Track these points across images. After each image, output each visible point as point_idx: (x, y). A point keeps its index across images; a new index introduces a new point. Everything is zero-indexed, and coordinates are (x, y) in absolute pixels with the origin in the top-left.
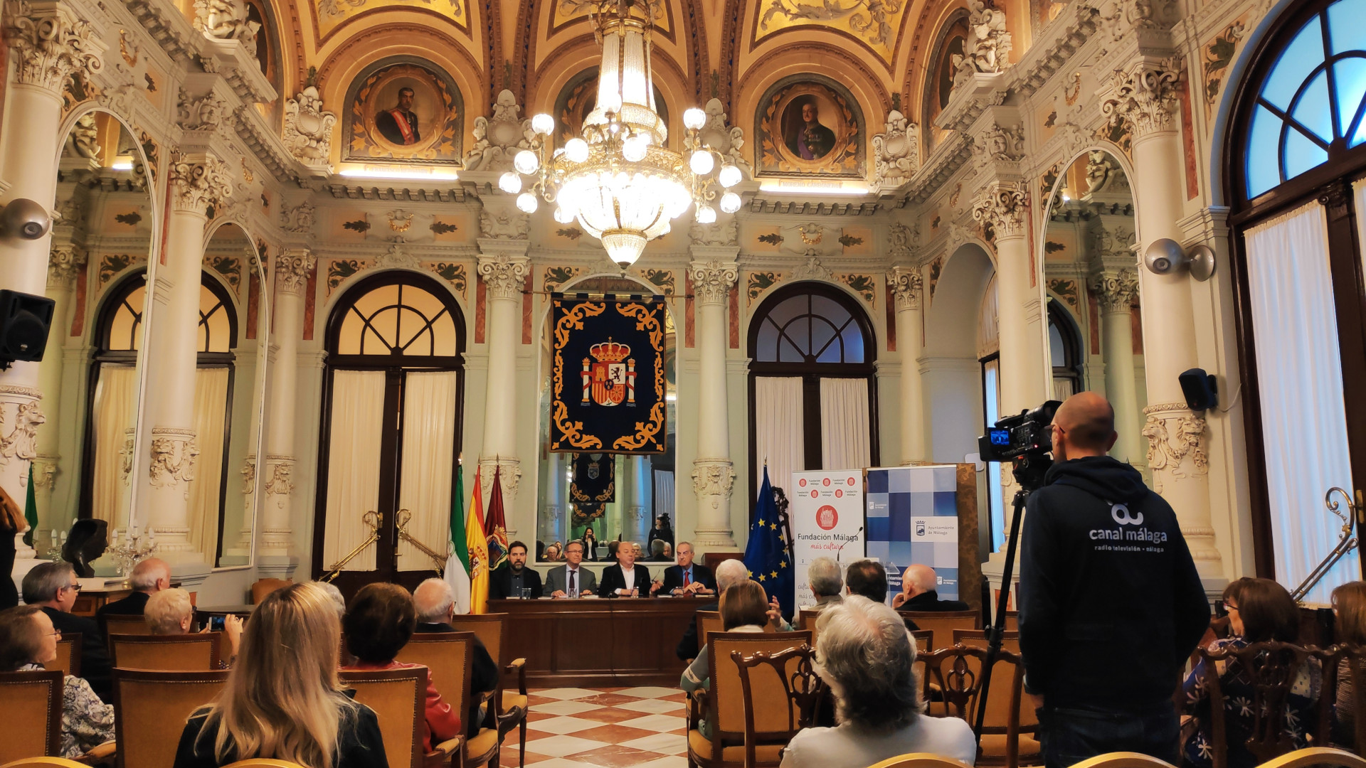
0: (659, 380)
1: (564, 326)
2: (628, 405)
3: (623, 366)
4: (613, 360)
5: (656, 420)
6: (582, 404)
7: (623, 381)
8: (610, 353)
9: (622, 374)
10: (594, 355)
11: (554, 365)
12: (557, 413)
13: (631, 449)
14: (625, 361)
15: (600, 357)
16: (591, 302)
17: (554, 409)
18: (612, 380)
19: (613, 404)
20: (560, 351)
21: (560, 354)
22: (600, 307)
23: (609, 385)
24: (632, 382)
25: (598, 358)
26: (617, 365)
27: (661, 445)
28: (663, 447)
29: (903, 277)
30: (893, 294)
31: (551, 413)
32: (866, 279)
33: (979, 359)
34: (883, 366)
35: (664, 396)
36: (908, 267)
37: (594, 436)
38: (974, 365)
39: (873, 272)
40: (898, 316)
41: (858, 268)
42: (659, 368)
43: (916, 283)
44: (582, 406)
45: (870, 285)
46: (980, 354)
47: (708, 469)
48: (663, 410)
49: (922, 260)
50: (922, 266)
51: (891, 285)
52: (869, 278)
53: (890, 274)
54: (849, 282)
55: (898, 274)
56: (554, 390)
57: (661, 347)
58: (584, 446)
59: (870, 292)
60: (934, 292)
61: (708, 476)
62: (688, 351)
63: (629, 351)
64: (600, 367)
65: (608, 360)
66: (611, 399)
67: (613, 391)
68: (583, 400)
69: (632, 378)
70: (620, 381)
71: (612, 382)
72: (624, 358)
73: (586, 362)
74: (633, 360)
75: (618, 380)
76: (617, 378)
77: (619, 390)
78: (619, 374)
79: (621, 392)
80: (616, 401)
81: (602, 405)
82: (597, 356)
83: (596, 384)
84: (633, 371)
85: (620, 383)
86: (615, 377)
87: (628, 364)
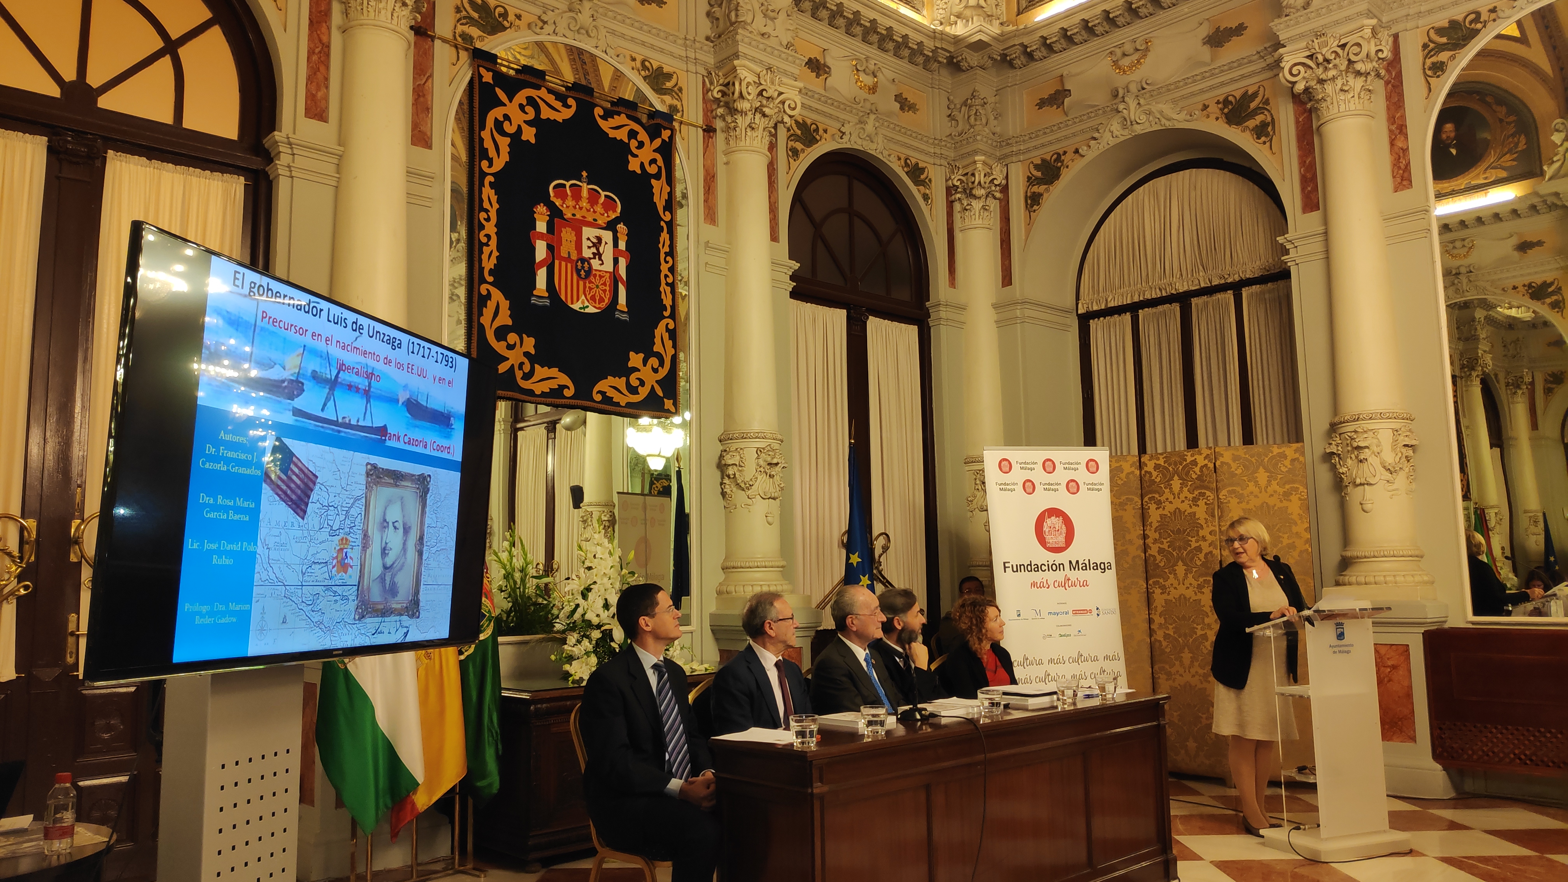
0: (666, 276)
1: (498, 125)
2: (618, 315)
4: (590, 219)
5: (663, 353)
6: (533, 300)
7: (609, 266)
8: (584, 204)
9: (608, 252)
10: (558, 202)
11: (480, 207)
12: (486, 312)
13: (623, 403)
14: (611, 226)
15: (568, 208)
16: (550, 91)
17: (477, 300)
18: (588, 261)
19: (591, 310)
20: (491, 179)
22: (566, 105)
23: (583, 269)
24: (623, 272)
25: (564, 210)
26: (597, 232)
27: (672, 401)
28: (675, 404)
29: (985, 175)
30: (952, 202)
31: (475, 311)
32: (922, 170)
33: (1079, 312)
34: (945, 309)
35: (673, 307)
36: (990, 162)
37: (557, 369)
38: (1068, 321)
39: (932, 161)
40: (959, 236)
41: (916, 149)
42: (665, 253)
43: (993, 188)
44: (534, 304)
45: (927, 180)
46: (1085, 306)
47: (759, 451)
48: (673, 334)
49: (1012, 154)
50: (1007, 165)
51: (954, 186)
52: (926, 170)
53: (953, 168)
54: (906, 169)
55: (980, 169)
56: (480, 260)
57: (667, 213)
58: (538, 389)
59: (927, 191)
60: (1039, 204)
61: (758, 465)
62: (708, 231)
63: (619, 209)
64: (569, 229)
65: (581, 218)
66: (588, 297)
67: (590, 282)
68: (535, 293)
69: (623, 263)
70: (603, 264)
71: (589, 264)
72: (609, 219)
73: (541, 214)
74: (625, 227)
75: (601, 262)
76: (597, 257)
77: (601, 282)
78: (601, 251)
79: (605, 288)
80: (595, 303)
81: (571, 306)
82: (562, 206)
83: (563, 264)
84: (624, 249)
85: (602, 268)
86: (594, 254)
87: (618, 235)
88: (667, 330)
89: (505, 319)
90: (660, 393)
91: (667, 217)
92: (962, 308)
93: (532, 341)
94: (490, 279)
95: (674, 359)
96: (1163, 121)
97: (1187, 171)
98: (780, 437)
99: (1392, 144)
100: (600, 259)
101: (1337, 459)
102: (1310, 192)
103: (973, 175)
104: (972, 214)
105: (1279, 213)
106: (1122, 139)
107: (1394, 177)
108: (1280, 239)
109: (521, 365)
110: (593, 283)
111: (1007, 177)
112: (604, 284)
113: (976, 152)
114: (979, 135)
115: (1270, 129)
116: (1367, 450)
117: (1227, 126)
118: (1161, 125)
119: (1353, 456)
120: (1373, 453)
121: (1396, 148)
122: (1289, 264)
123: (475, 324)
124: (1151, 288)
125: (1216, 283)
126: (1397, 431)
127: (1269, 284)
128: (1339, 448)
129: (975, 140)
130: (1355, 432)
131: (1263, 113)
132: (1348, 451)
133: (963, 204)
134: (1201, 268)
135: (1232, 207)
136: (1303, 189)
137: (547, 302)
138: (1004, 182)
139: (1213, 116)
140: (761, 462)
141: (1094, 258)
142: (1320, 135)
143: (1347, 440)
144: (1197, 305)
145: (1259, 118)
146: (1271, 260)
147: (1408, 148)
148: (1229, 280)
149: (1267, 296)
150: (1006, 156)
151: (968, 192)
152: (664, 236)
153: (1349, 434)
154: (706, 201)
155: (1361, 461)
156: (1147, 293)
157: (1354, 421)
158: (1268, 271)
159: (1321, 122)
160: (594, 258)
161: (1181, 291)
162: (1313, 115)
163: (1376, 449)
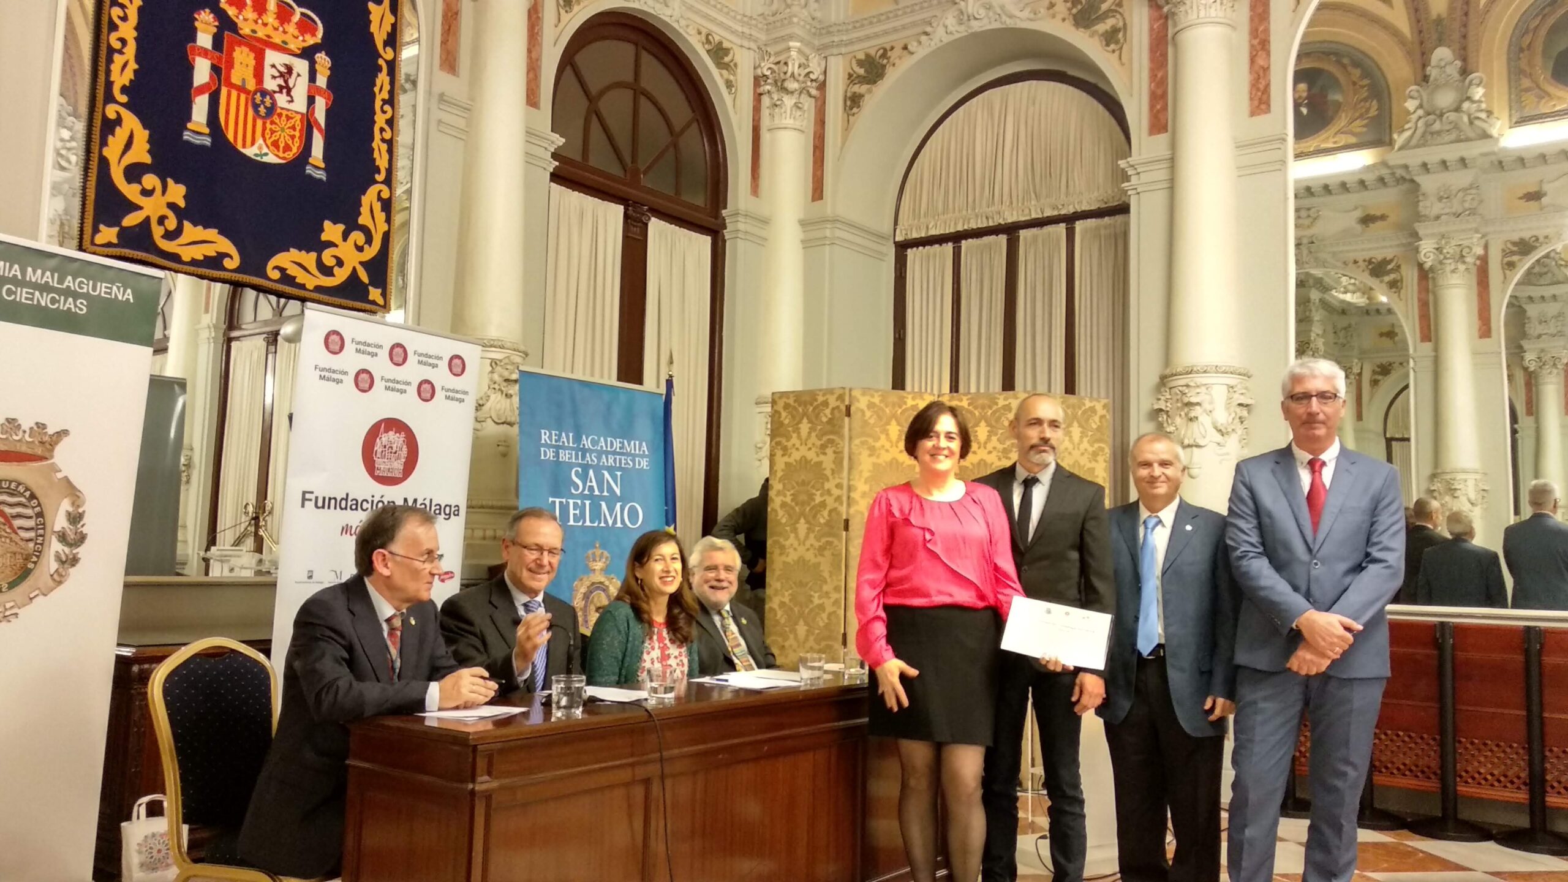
0: (382, 130)
2: (309, 170)
4: (277, 39)
5: (372, 227)
6: (187, 136)
7: (300, 105)
8: (270, 18)
9: (300, 86)
10: (231, 12)
12: (114, 142)
13: (310, 286)
14: (308, 54)
15: (246, 21)
17: (107, 126)
18: (271, 94)
19: (271, 159)
23: (263, 105)
24: (320, 115)
25: (240, 21)
26: (287, 59)
27: (379, 291)
28: (384, 295)
29: (800, 66)
30: (761, 94)
31: (96, 137)
32: (727, 51)
33: (897, 239)
34: (743, 220)
35: (390, 171)
36: (807, 51)
37: (217, 231)
38: (884, 249)
39: (738, 41)
40: (765, 137)
41: (721, 25)
42: (383, 100)
43: (809, 83)
44: (188, 142)
45: (732, 64)
46: (904, 232)
47: (494, 363)
48: (387, 205)
49: (832, 45)
50: (826, 58)
51: (764, 76)
52: (732, 52)
53: (764, 54)
54: (706, 46)
55: (794, 57)
56: (108, 72)
57: (389, 49)
58: (187, 254)
59: (732, 78)
60: (859, 107)
61: (491, 380)
62: (445, 82)
63: (320, 33)
64: (245, 50)
65: (265, 38)
66: (269, 142)
67: (272, 123)
68: (189, 126)
69: (321, 105)
70: (292, 101)
71: (272, 98)
72: (306, 45)
73: (206, 23)
74: (328, 59)
75: (289, 99)
76: (284, 91)
77: (289, 125)
78: (291, 83)
79: (292, 133)
80: (278, 151)
81: (244, 151)
82: (237, 17)
83: (234, 93)
84: (324, 87)
85: (291, 106)
86: (281, 87)
87: (317, 67)
88: (379, 198)
89: (141, 153)
90: (364, 277)
91: (389, 54)
92: (765, 222)
93: (181, 189)
94: (124, 99)
95: (386, 237)
96: (1004, 18)
97: (1027, 83)
98: (522, 348)
99: (1252, 60)
100: (289, 94)
101: (1165, 417)
102: (1158, 111)
103: (786, 63)
104: (783, 110)
105: (1122, 137)
106: (957, 36)
107: (1251, 99)
108: (1122, 163)
109: (162, 220)
110: (276, 124)
111: (825, 72)
112: (293, 128)
113: (791, 37)
114: (795, 16)
115: (1121, 35)
116: (1198, 407)
117: (1073, 29)
118: (1001, 22)
119: (1183, 414)
120: (1205, 411)
121: (1256, 67)
122: (1129, 193)
123: (95, 158)
124: (977, 216)
125: (1049, 214)
126: (1232, 387)
127: (1106, 219)
128: (1168, 404)
129: (791, 23)
130: (1187, 386)
131: (1114, 16)
132: (1178, 408)
133: (772, 98)
134: (1033, 196)
135: (1073, 127)
136: (1152, 107)
137: (207, 141)
138: (822, 78)
139: (1059, 17)
140: (496, 377)
141: (917, 175)
142: (1175, 45)
143: (1177, 394)
144: (1025, 238)
145: (1110, 23)
146: (1110, 192)
147: (1268, 68)
148: (1063, 212)
149: (1103, 232)
150: (825, 47)
151: (779, 84)
152: (383, 78)
153: (1180, 388)
154: (444, 43)
155: (1191, 420)
156: (972, 221)
157: (1188, 373)
158: (1106, 203)
159: (1178, 29)
160: (281, 92)
161: (1010, 221)
162: (1170, 22)
163: (1208, 407)
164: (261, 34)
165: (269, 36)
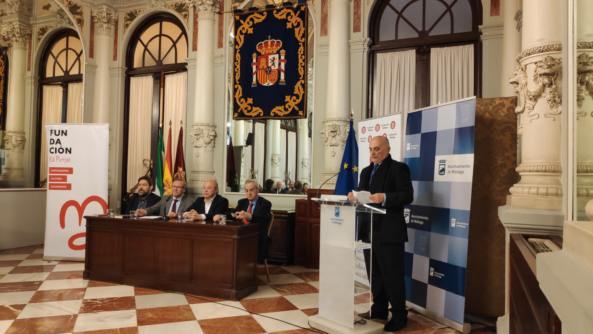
0: (301, 64)
1: (241, 32)
2: (280, 84)
3: (277, 56)
4: (271, 52)
5: (299, 93)
7: (277, 67)
8: (269, 47)
9: (277, 62)
10: (259, 51)
11: (235, 60)
12: (237, 93)
13: (282, 115)
14: (278, 52)
15: (263, 51)
16: (258, 13)
17: (235, 90)
18: (270, 67)
19: (271, 84)
20: (239, 50)
21: (239, 52)
22: (263, 15)
23: (268, 71)
24: (283, 67)
26: (273, 56)
27: (302, 112)
31: (233, 94)
35: (305, 75)
37: (259, 107)
42: (302, 55)
44: (253, 87)
47: (328, 127)
48: (304, 86)
56: (236, 77)
58: (253, 115)
64: (263, 58)
66: (270, 80)
67: (271, 74)
68: (253, 83)
69: (283, 64)
70: (275, 67)
71: (271, 68)
72: (278, 50)
73: (255, 56)
74: (284, 51)
78: (274, 62)
80: (272, 81)
81: (264, 85)
82: (261, 51)
83: (261, 71)
84: (284, 59)
85: (275, 68)
86: (272, 64)
87: (281, 54)
88: (301, 84)
89: (241, 94)
90: (297, 109)
91: (303, 40)
92: (501, 26)
93: (251, 100)
94: (238, 83)
95: (304, 95)
100: (274, 65)
112: (275, 74)
123: (234, 98)
137: (256, 86)
140: (329, 131)
152: (301, 48)
154: (322, 27)
164: (267, 53)
165: (269, 52)
